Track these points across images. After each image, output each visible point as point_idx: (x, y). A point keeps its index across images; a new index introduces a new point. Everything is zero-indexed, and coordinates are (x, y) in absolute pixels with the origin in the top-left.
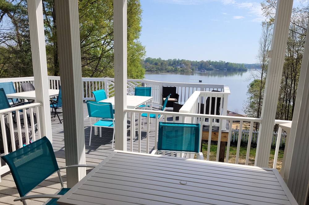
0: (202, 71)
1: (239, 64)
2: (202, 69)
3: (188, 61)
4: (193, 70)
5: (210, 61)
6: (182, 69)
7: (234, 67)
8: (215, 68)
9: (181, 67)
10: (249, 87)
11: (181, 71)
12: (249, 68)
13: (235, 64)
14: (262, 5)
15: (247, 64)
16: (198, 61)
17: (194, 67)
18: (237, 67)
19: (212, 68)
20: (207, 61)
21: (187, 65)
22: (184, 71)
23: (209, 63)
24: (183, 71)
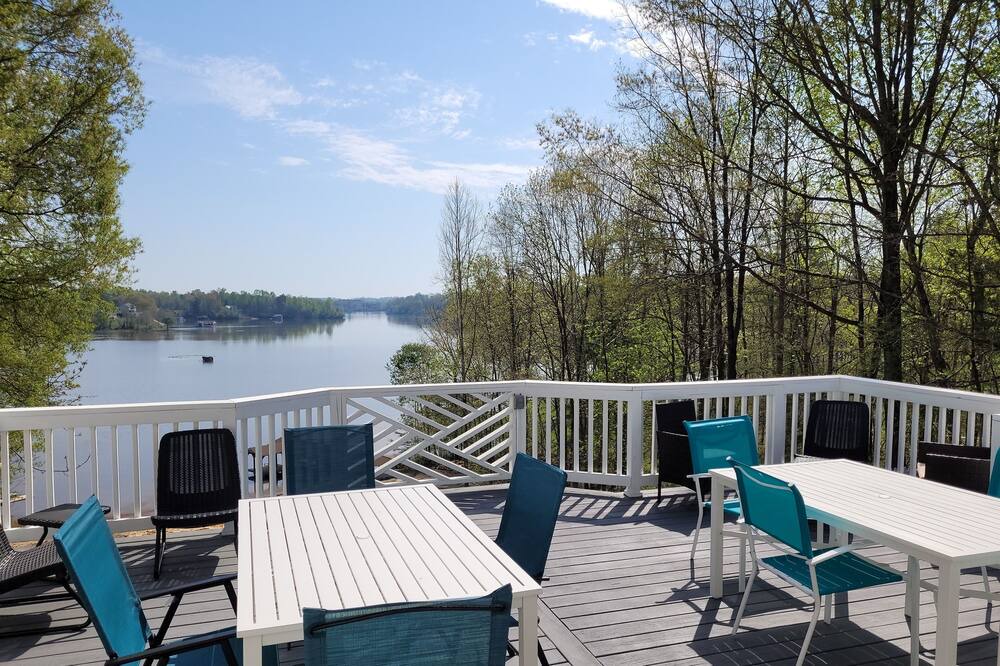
0: (200, 325)
1: (319, 301)
2: (202, 319)
3: (143, 291)
4: (167, 321)
5: (223, 290)
6: (123, 320)
7: (304, 308)
8: (244, 313)
9: (120, 315)
10: (393, 367)
11: (123, 327)
12: (346, 311)
13: (307, 300)
14: (541, 130)
15: (340, 300)
16: (181, 291)
17: (169, 314)
18: (313, 310)
19: (235, 314)
20: (214, 292)
21: (143, 307)
22: (136, 326)
23: (221, 297)
24: (132, 328)
